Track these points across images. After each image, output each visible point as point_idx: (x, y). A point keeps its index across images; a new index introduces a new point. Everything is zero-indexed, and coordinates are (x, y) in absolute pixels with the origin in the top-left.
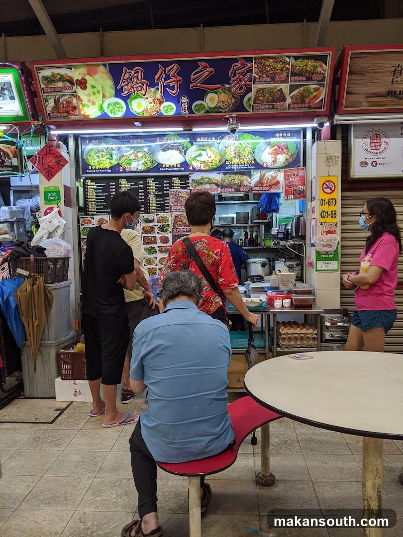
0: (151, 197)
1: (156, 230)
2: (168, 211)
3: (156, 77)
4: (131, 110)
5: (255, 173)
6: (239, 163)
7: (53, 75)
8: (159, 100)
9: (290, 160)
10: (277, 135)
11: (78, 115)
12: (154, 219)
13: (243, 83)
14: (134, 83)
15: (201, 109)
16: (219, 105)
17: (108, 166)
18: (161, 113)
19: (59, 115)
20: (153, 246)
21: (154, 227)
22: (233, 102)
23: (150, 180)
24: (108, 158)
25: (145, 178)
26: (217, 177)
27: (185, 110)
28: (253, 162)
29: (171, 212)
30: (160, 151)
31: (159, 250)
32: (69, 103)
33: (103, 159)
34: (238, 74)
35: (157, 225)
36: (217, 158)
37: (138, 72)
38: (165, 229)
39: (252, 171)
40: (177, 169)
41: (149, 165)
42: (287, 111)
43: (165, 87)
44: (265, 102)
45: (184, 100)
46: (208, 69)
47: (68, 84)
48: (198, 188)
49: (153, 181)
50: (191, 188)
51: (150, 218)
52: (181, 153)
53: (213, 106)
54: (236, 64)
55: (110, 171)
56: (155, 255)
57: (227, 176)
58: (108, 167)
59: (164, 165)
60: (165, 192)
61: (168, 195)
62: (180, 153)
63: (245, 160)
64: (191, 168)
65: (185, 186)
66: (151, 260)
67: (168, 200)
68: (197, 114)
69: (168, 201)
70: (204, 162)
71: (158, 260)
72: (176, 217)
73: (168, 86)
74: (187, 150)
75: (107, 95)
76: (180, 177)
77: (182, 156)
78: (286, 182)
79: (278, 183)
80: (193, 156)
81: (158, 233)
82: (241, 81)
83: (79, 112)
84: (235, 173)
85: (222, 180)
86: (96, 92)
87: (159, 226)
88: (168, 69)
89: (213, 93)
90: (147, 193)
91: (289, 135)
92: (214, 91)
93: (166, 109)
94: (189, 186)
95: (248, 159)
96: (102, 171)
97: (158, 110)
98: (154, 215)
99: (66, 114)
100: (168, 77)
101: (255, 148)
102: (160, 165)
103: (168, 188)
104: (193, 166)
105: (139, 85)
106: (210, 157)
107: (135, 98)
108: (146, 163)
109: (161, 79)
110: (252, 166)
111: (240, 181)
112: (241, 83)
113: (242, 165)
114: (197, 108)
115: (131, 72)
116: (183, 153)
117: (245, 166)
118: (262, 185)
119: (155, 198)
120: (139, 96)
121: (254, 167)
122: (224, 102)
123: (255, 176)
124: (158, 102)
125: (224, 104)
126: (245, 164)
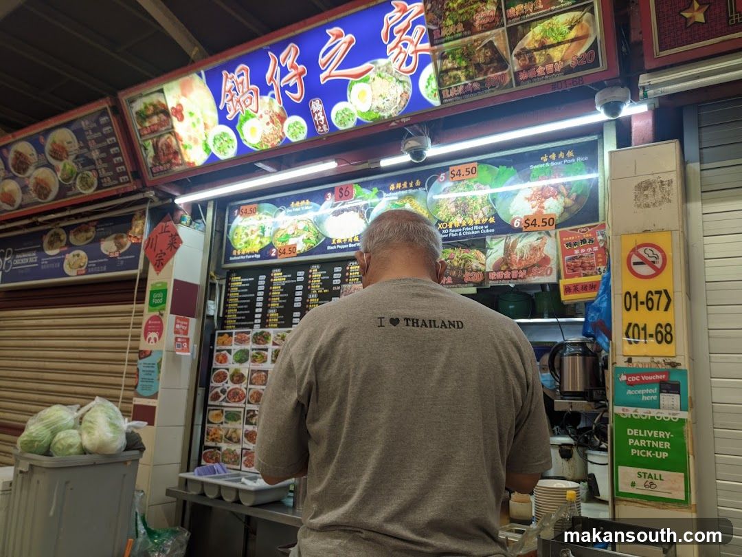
0: (313, 298)
3: (268, 75)
4: (244, 142)
5: (494, 242)
6: (464, 224)
7: (146, 107)
8: (279, 116)
9: (575, 208)
10: (545, 158)
11: (181, 165)
13: (410, 49)
15: (346, 118)
16: (376, 104)
17: (257, 248)
18: (287, 138)
19: (161, 167)
22: (400, 92)
23: (314, 269)
24: (258, 236)
25: (306, 266)
27: (322, 125)
30: (331, 216)
32: (169, 146)
33: (253, 237)
34: (398, 33)
37: (242, 74)
39: (488, 239)
40: (353, 245)
41: (313, 242)
42: (515, 88)
43: (283, 89)
44: (463, 78)
45: (317, 106)
46: (344, 39)
47: (163, 117)
49: (318, 270)
52: (362, 216)
53: (365, 108)
54: (390, 14)
55: (259, 256)
58: (257, 251)
59: (334, 242)
60: (334, 288)
61: (338, 294)
62: (360, 216)
63: (475, 216)
68: (342, 127)
73: (287, 87)
74: (372, 210)
75: (210, 123)
77: (363, 221)
78: (567, 258)
79: (546, 260)
82: (406, 46)
83: (182, 159)
84: (453, 246)
86: (195, 121)
88: (282, 56)
89: (360, 81)
90: (307, 292)
91: (570, 154)
92: (361, 77)
93: (292, 130)
95: (481, 215)
96: (250, 257)
97: (281, 134)
99: (168, 165)
100: (284, 72)
102: (328, 241)
103: (339, 282)
105: (247, 95)
107: (246, 119)
108: (309, 239)
109: (276, 78)
110: (489, 228)
111: (463, 262)
112: (406, 50)
113: (469, 229)
114: (340, 117)
115: (233, 77)
116: (365, 215)
117: (476, 230)
118: (509, 268)
119: (318, 300)
120: (250, 115)
121: (493, 230)
122: (384, 96)
123: (495, 248)
124: (277, 120)
125: (385, 101)
126: (474, 225)
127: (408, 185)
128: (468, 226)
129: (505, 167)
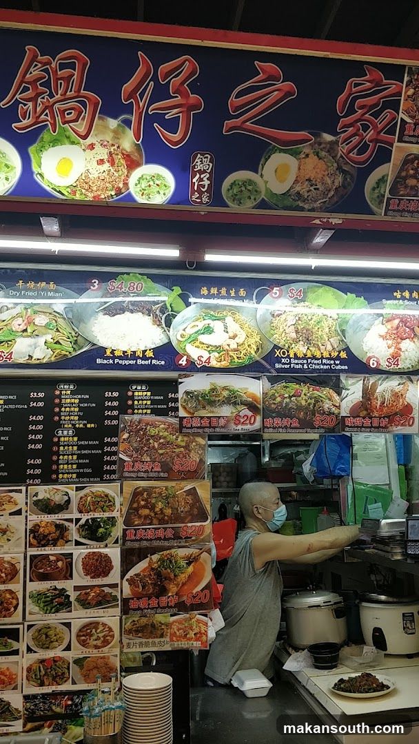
0: (65, 435)
1: (74, 534)
2: (113, 477)
3: (128, 87)
4: (38, 179)
5: (350, 381)
6: (309, 355)
8: (127, 157)
10: (397, 295)
12: (68, 501)
13: (370, 134)
14: (58, 97)
15: (246, 194)
16: (298, 188)
18: (130, 194)
20: (60, 584)
21: (67, 524)
22: (336, 184)
23: (66, 389)
25: (49, 384)
26: (254, 387)
27: (201, 193)
28: (343, 355)
29: (122, 478)
30: (101, 315)
31: (78, 600)
34: (361, 107)
35: (78, 520)
36: (252, 341)
37: (72, 66)
38: (101, 530)
39: (343, 377)
40: (143, 362)
41: (67, 348)
43: (150, 120)
45: (203, 163)
46: (279, 85)
48: (203, 413)
49: (73, 393)
50: (182, 413)
51: (58, 498)
52: (157, 323)
53: (279, 188)
54: (358, 80)
56: (63, 616)
57: (278, 386)
59: (108, 353)
60: (108, 423)
61: (114, 431)
62: (155, 322)
63: (322, 347)
64: (183, 362)
65: (164, 407)
66: (51, 633)
67: (116, 444)
68: (234, 207)
69: (114, 449)
70: (218, 348)
71: (74, 630)
72: (136, 494)
73: (159, 118)
74: (174, 316)
76: (151, 384)
77: (159, 330)
79: (408, 408)
80: (190, 331)
81: (78, 543)
82: (365, 128)
84: (298, 381)
85: (265, 394)
87: (82, 522)
88: (164, 67)
89: (285, 151)
90: (51, 425)
92: (290, 147)
93: (144, 184)
94: (177, 409)
95: (329, 348)
97: (121, 185)
98: (71, 490)
100: (161, 93)
101: (347, 322)
103: (115, 413)
104: (188, 356)
105: (72, 104)
106: (234, 337)
107: (55, 142)
108: (58, 342)
109: (142, 96)
110: (341, 364)
111: (313, 401)
112: (365, 135)
113: (316, 362)
114: (235, 190)
115: (50, 63)
116: (163, 321)
117: (325, 364)
118: (369, 414)
119: (76, 439)
120: (68, 137)
121: (346, 367)
122: (314, 182)
123: (352, 389)
124: (123, 162)
125: (312, 188)
126: (322, 358)
127: (228, 292)
128: (314, 358)
129: (354, 295)
